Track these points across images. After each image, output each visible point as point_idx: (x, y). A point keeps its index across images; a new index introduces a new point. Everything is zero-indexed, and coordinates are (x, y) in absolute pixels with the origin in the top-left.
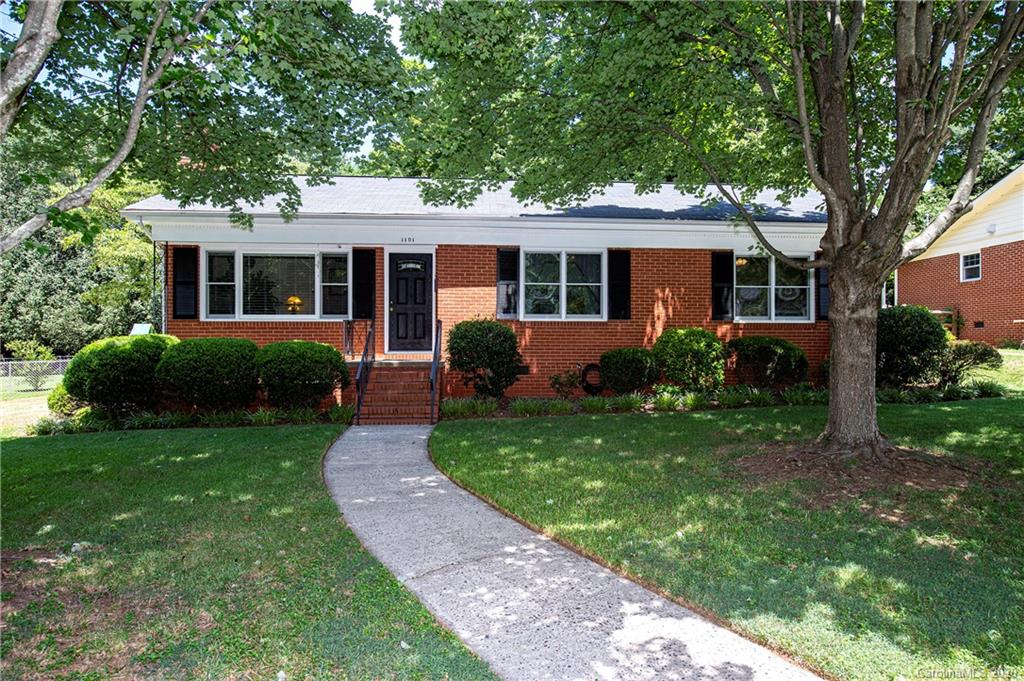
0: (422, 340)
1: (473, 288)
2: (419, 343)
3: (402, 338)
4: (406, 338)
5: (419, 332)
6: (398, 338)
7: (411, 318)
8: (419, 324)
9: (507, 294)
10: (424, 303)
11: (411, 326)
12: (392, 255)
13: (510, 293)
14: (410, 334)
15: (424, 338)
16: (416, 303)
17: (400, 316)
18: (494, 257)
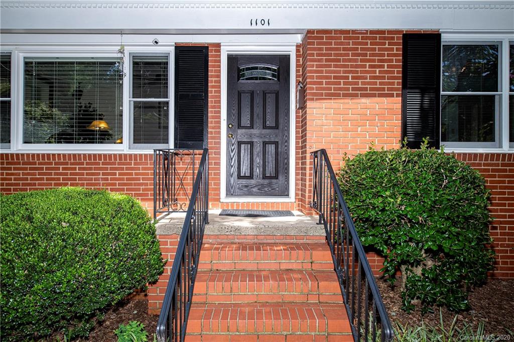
0: (274, 181)
1: (364, 100)
2: (270, 185)
3: (245, 177)
4: (251, 177)
5: (270, 169)
6: (239, 177)
7: (258, 148)
8: (271, 159)
9: (422, 109)
10: (277, 127)
11: (258, 160)
12: (232, 59)
13: (426, 106)
14: (257, 171)
15: (276, 177)
16: (265, 127)
17: (243, 146)
18: (397, 49)
